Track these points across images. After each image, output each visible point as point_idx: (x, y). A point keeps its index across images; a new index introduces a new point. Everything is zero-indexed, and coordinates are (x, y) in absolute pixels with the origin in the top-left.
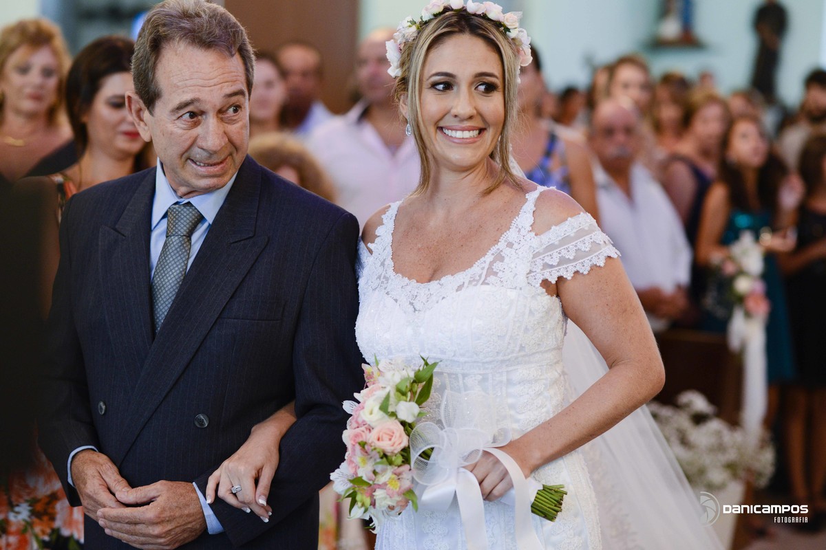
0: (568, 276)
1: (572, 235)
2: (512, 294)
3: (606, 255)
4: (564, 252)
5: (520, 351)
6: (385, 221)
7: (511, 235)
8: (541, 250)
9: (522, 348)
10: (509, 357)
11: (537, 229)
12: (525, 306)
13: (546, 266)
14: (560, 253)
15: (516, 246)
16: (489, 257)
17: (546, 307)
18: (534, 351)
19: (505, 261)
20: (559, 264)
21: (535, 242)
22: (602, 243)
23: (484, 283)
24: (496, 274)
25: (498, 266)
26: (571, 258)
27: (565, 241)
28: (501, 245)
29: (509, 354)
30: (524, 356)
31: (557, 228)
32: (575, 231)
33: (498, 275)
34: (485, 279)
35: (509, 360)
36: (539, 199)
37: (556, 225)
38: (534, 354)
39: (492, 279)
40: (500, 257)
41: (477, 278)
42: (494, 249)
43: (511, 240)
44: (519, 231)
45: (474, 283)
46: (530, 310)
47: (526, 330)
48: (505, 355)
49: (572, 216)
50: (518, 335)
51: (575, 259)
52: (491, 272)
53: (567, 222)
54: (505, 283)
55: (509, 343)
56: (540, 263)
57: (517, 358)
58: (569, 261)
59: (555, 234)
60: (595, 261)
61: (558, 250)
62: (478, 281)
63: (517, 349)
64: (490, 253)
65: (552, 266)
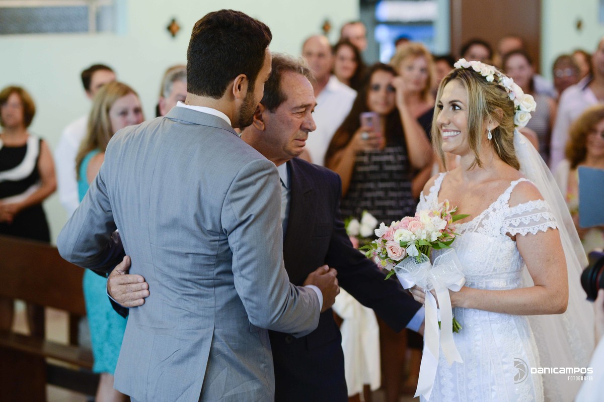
0: (524, 234)
1: (530, 211)
2: (491, 240)
3: (549, 226)
4: (523, 220)
5: (493, 271)
6: (436, 184)
7: (496, 204)
8: (510, 215)
9: (495, 270)
10: (487, 274)
11: (511, 203)
12: (498, 247)
13: (511, 225)
14: (521, 220)
15: (497, 211)
16: (482, 216)
17: (511, 248)
18: (503, 272)
19: (490, 219)
20: (519, 226)
21: (508, 211)
22: (547, 219)
23: (476, 231)
24: (483, 226)
25: (484, 222)
26: (527, 224)
27: (526, 213)
28: (490, 209)
29: (486, 273)
30: (496, 274)
31: (522, 205)
32: (532, 209)
33: (484, 227)
34: (477, 229)
35: (487, 276)
36: (517, 186)
37: (522, 203)
38: (502, 273)
39: (480, 229)
40: (487, 217)
41: (473, 228)
42: (485, 212)
43: (495, 207)
44: (501, 203)
45: (471, 230)
46: (501, 249)
47: (498, 260)
48: (484, 273)
49: (532, 200)
50: (492, 263)
51: (529, 225)
52: (481, 225)
53: (528, 203)
54: (487, 233)
55: (487, 267)
56: (508, 223)
57: (491, 275)
58: (525, 225)
59: (521, 208)
60: (541, 228)
61: (520, 218)
62: (473, 229)
63: (492, 270)
64: (482, 214)
65: (514, 227)
